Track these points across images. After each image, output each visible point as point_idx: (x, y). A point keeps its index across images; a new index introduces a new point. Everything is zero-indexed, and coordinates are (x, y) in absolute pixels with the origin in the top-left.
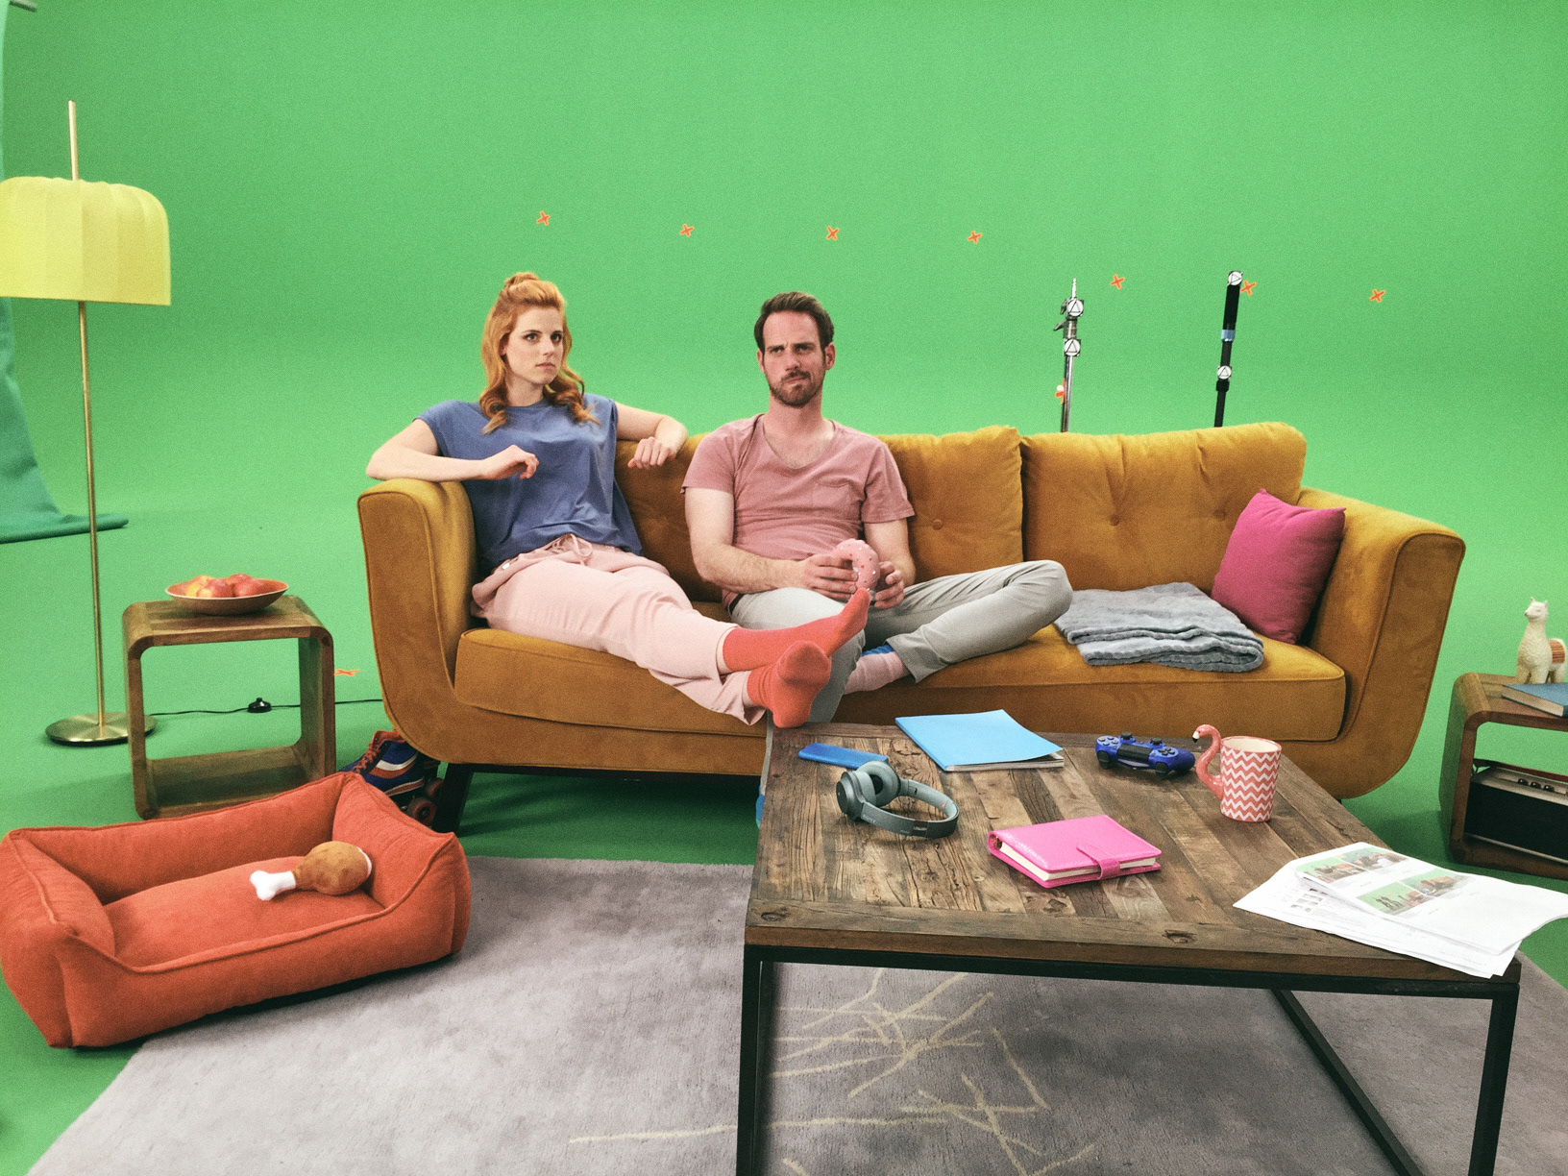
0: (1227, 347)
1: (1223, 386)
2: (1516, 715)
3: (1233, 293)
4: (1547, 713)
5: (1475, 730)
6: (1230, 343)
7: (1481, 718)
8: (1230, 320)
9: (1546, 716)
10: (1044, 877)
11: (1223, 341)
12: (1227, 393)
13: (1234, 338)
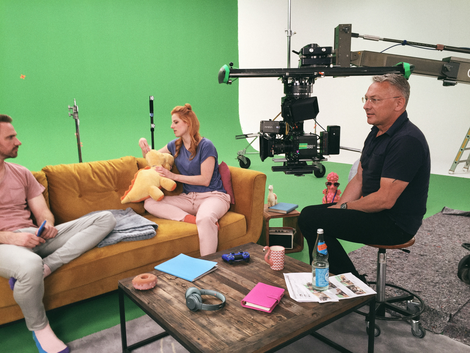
0: (152, 118)
1: (152, 130)
2: (277, 216)
3: (151, 102)
4: (283, 213)
5: (268, 221)
6: (153, 117)
7: (269, 218)
8: (152, 111)
9: (284, 214)
10: (267, 310)
11: (151, 117)
12: (154, 132)
13: (153, 115)
